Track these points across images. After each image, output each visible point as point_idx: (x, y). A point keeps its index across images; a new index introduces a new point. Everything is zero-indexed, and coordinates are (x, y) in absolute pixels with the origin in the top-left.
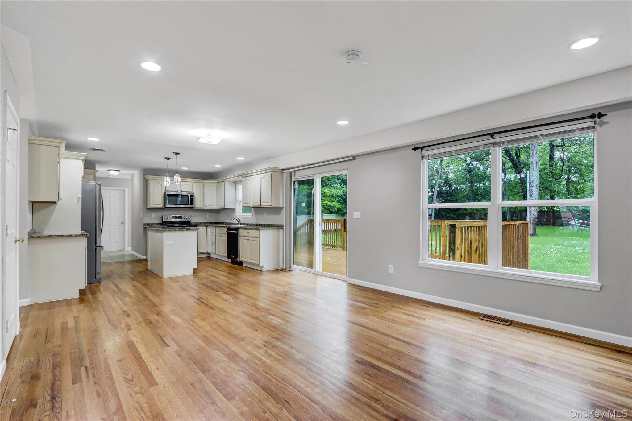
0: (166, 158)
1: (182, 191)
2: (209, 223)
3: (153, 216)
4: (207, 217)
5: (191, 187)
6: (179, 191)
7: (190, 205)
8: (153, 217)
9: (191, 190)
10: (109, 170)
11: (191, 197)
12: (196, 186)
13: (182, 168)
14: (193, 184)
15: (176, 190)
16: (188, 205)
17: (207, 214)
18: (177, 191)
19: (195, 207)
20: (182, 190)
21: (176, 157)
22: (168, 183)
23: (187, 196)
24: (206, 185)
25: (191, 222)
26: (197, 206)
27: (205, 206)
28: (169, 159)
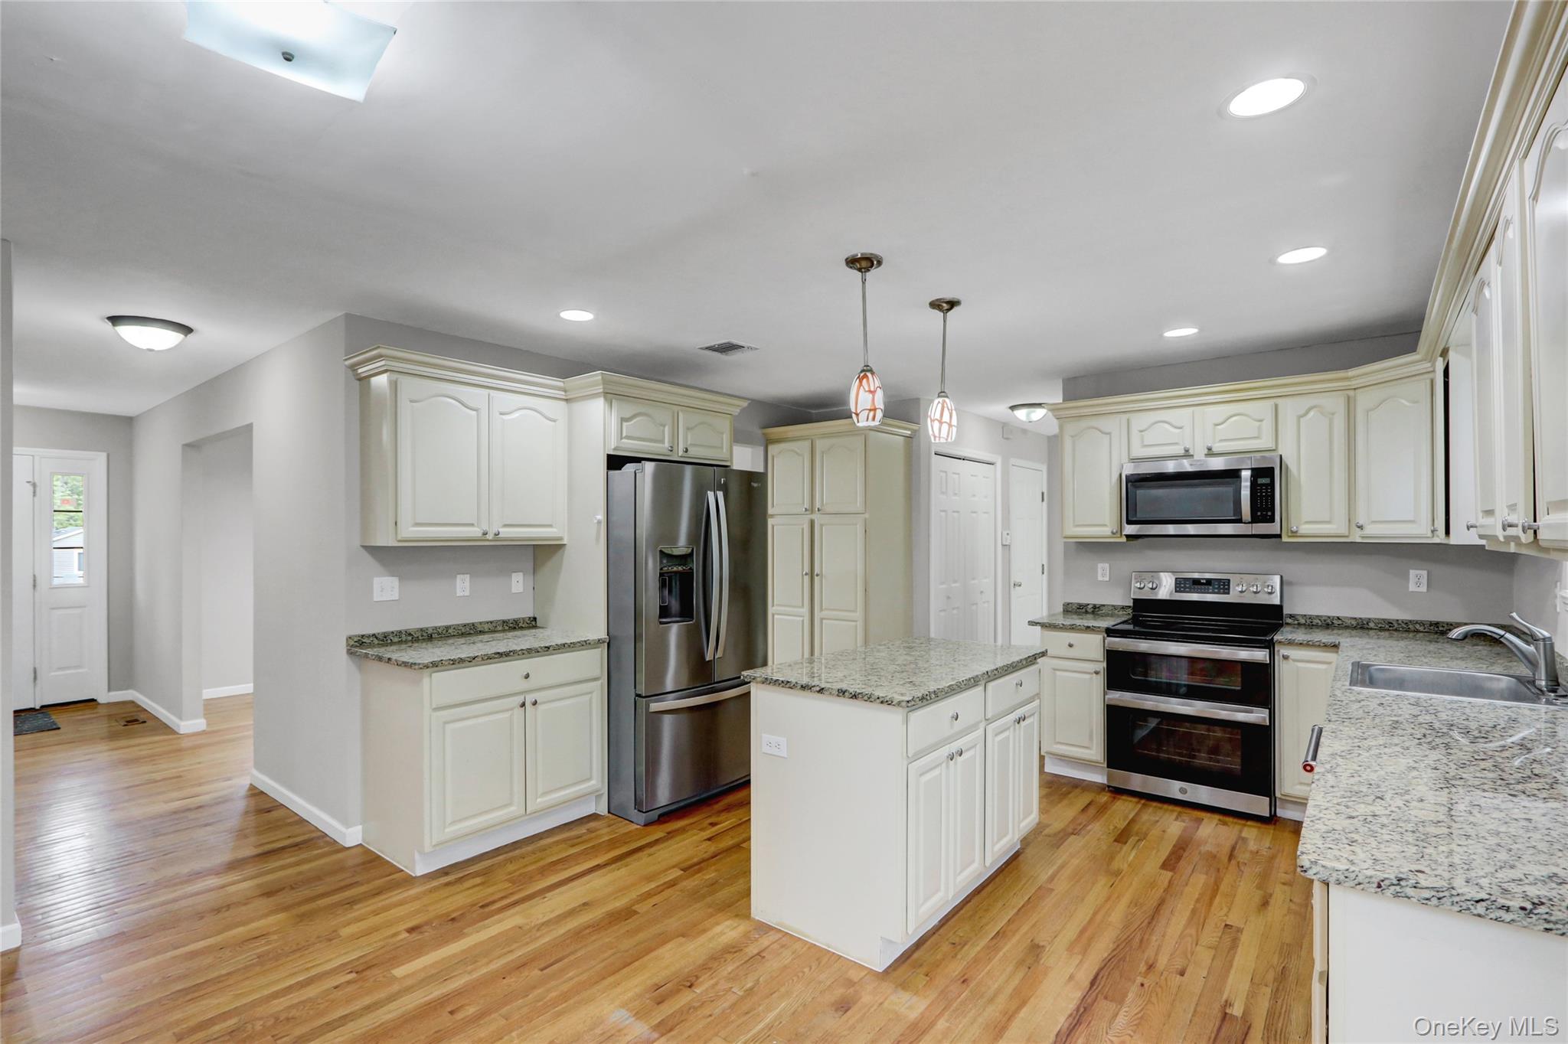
0: (935, 305)
1: (1210, 453)
2: (1422, 623)
3: (1100, 571)
4: (1412, 587)
5: (1267, 426)
6: (1199, 454)
7: (1255, 519)
8: (1100, 578)
9: (1265, 442)
10: (1013, 408)
11: (1261, 481)
12: (1300, 417)
13: (1170, 334)
14: (1276, 406)
15: (1182, 452)
16: (1239, 521)
17: (1412, 573)
18: (1187, 454)
19: (1294, 534)
20: (1210, 449)
21: (864, 282)
22: (945, 427)
23: (1233, 474)
24: (1364, 400)
25: (1286, 611)
26: (1305, 529)
27: (1361, 527)
28: (952, 304)
